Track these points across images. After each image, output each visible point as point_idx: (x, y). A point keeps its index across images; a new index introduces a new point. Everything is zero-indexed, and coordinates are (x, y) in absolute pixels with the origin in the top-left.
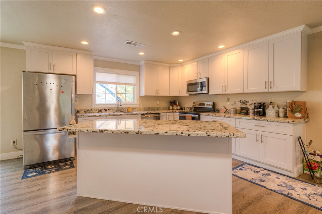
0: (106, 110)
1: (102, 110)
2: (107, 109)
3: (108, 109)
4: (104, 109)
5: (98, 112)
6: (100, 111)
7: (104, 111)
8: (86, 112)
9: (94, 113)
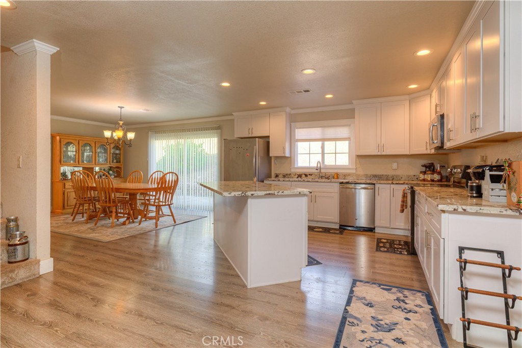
0: (306, 175)
1: (302, 175)
2: (308, 173)
3: (309, 175)
4: (305, 174)
5: (298, 177)
6: (300, 176)
7: (304, 176)
8: (284, 176)
9: (293, 178)
